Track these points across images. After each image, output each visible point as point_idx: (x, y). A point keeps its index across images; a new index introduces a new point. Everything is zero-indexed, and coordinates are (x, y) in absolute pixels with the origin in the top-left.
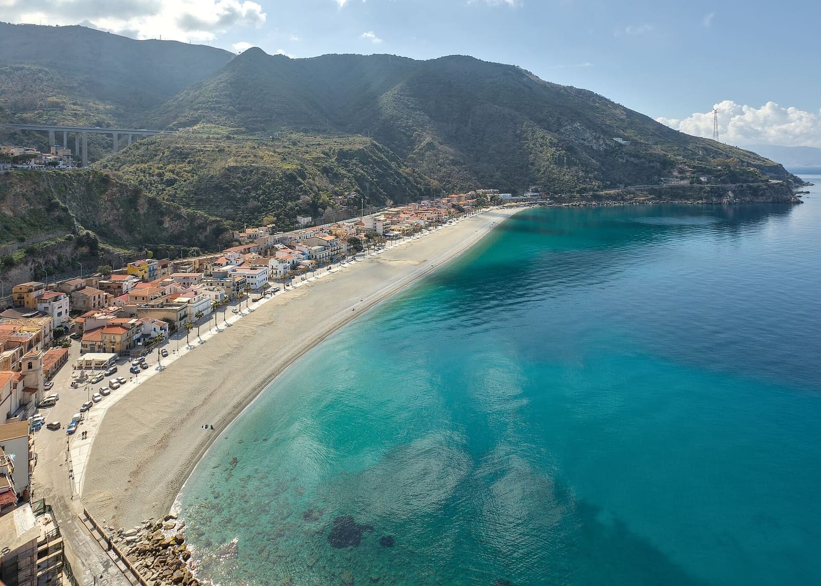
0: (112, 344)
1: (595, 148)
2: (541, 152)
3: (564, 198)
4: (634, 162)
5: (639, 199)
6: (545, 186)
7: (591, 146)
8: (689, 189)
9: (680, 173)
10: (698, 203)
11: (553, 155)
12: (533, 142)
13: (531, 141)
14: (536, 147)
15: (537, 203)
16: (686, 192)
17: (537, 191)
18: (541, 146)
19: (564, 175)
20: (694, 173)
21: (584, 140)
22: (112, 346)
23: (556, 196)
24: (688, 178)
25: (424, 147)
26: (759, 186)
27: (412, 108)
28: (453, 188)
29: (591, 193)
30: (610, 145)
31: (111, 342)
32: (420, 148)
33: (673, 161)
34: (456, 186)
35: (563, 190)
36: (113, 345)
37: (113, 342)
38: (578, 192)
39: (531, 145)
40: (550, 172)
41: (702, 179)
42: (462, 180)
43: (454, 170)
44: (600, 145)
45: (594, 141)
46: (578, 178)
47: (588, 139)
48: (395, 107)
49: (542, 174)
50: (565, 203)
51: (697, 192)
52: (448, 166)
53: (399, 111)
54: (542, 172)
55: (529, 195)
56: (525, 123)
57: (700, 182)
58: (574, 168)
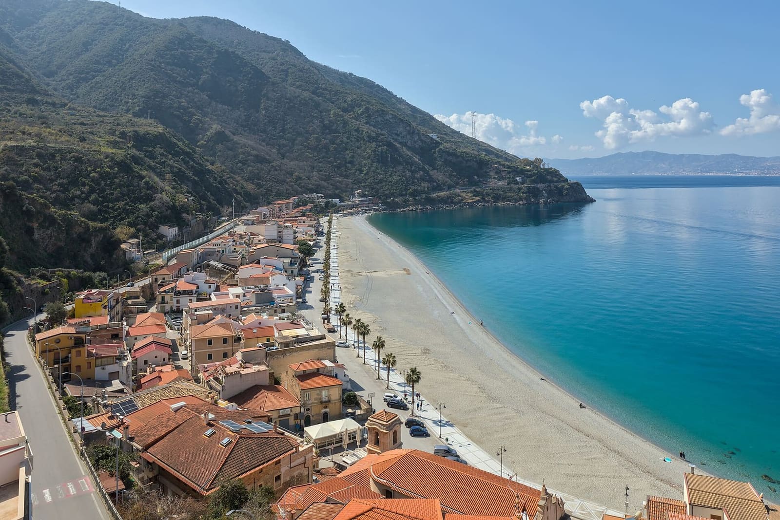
0: (324, 405)
1: (410, 145)
2: (358, 148)
3: (398, 202)
4: (452, 161)
5: (468, 201)
6: (373, 189)
7: (405, 143)
8: (509, 189)
9: (497, 173)
10: (520, 204)
11: (375, 151)
12: (347, 135)
13: (343, 134)
14: (352, 141)
15: (371, 210)
16: (506, 193)
17: (364, 196)
18: (358, 141)
19: (391, 175)
20: (509, 173)
21: (397, 135)
22: (323, 410)
23: (389, 200)
24: (505, 178)
25: (212, 137)
26: (563, 186)
27: (180, 82)
28: (266, 193)
29: (424, 196)
30: (426, 142)
31: (322, 402)
32: (206, 138)
33: (489, 161)
34: (271, 191)
35: (393, 193)
36: (326, 407)
37: (325, 402)
38: (411, 195)
39: (345, 139)
40: (374, 172)
41: (518, 179)
42: (276, 182)
43: (262, 169)
44: (415, 142)
45: (408, 137)
46: (406, 179)
47: (401, 133)
48: (155, 79)
49: (366, 174)
50: (400, 208)
51: (516, 192)
52: (252, 164)
53: (163, 85)
54: (365, 172)
55: (357, 200)
56: (332, 112)
57: (517, 183)
58: (400, 168)
